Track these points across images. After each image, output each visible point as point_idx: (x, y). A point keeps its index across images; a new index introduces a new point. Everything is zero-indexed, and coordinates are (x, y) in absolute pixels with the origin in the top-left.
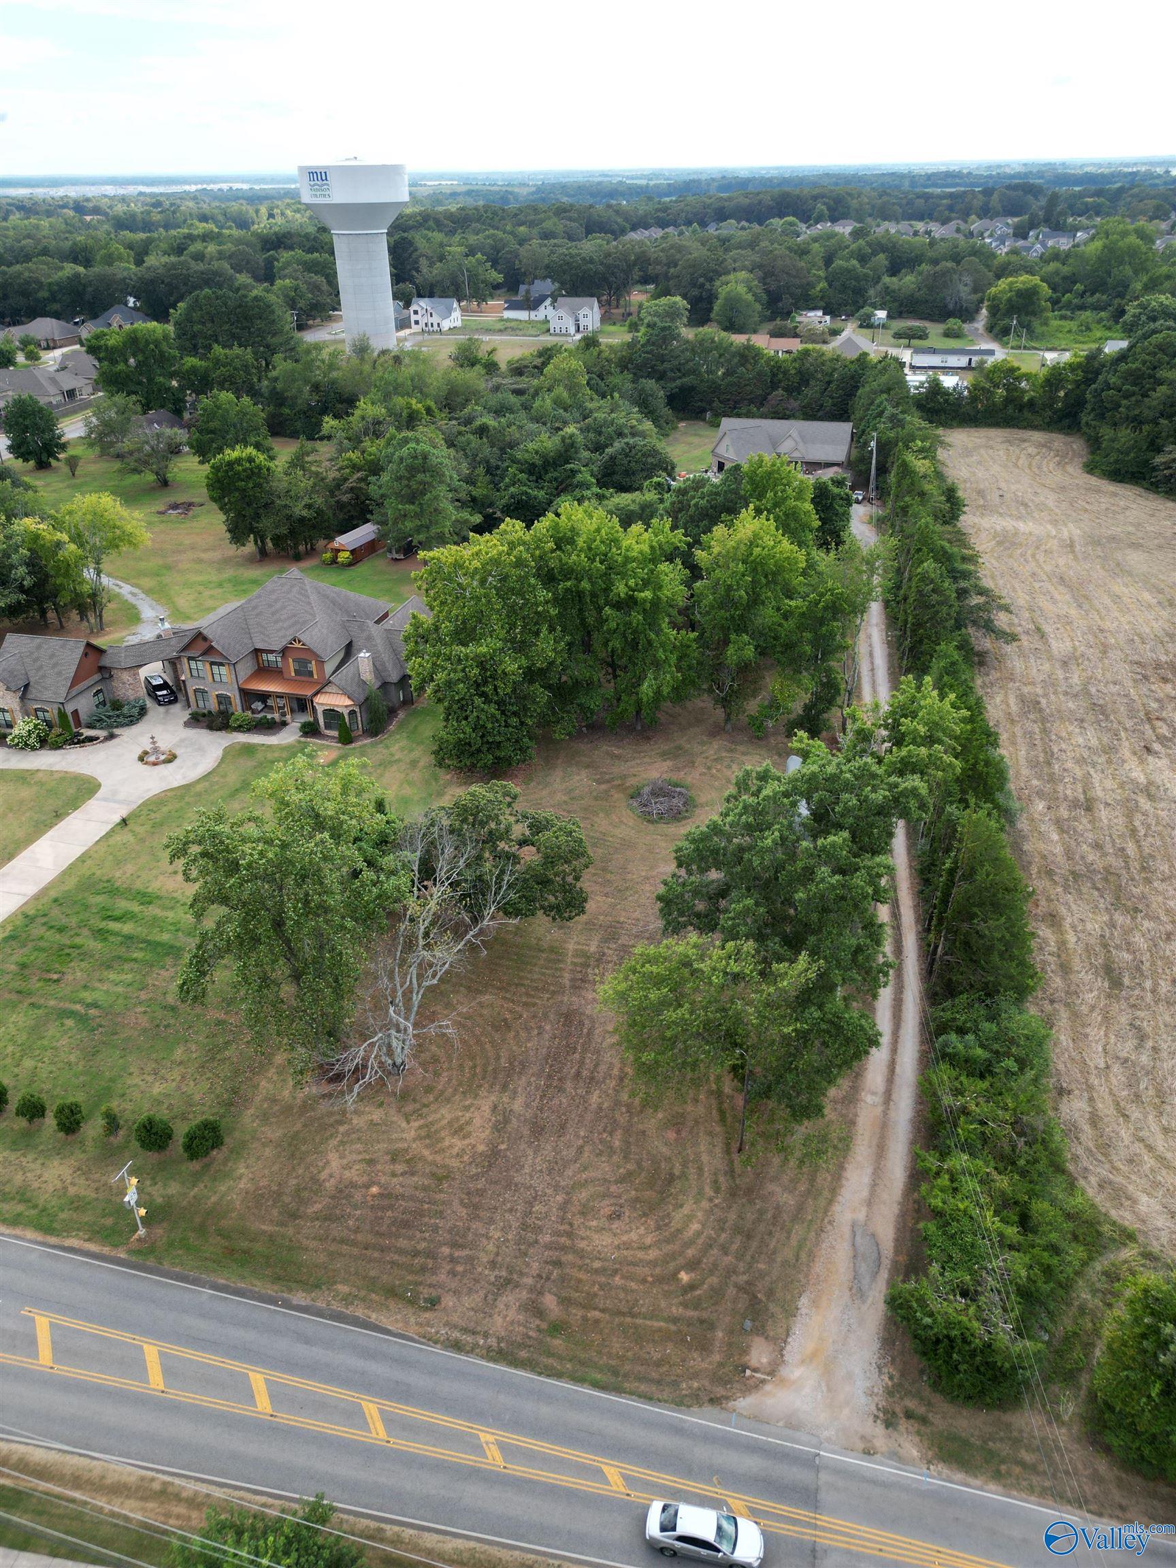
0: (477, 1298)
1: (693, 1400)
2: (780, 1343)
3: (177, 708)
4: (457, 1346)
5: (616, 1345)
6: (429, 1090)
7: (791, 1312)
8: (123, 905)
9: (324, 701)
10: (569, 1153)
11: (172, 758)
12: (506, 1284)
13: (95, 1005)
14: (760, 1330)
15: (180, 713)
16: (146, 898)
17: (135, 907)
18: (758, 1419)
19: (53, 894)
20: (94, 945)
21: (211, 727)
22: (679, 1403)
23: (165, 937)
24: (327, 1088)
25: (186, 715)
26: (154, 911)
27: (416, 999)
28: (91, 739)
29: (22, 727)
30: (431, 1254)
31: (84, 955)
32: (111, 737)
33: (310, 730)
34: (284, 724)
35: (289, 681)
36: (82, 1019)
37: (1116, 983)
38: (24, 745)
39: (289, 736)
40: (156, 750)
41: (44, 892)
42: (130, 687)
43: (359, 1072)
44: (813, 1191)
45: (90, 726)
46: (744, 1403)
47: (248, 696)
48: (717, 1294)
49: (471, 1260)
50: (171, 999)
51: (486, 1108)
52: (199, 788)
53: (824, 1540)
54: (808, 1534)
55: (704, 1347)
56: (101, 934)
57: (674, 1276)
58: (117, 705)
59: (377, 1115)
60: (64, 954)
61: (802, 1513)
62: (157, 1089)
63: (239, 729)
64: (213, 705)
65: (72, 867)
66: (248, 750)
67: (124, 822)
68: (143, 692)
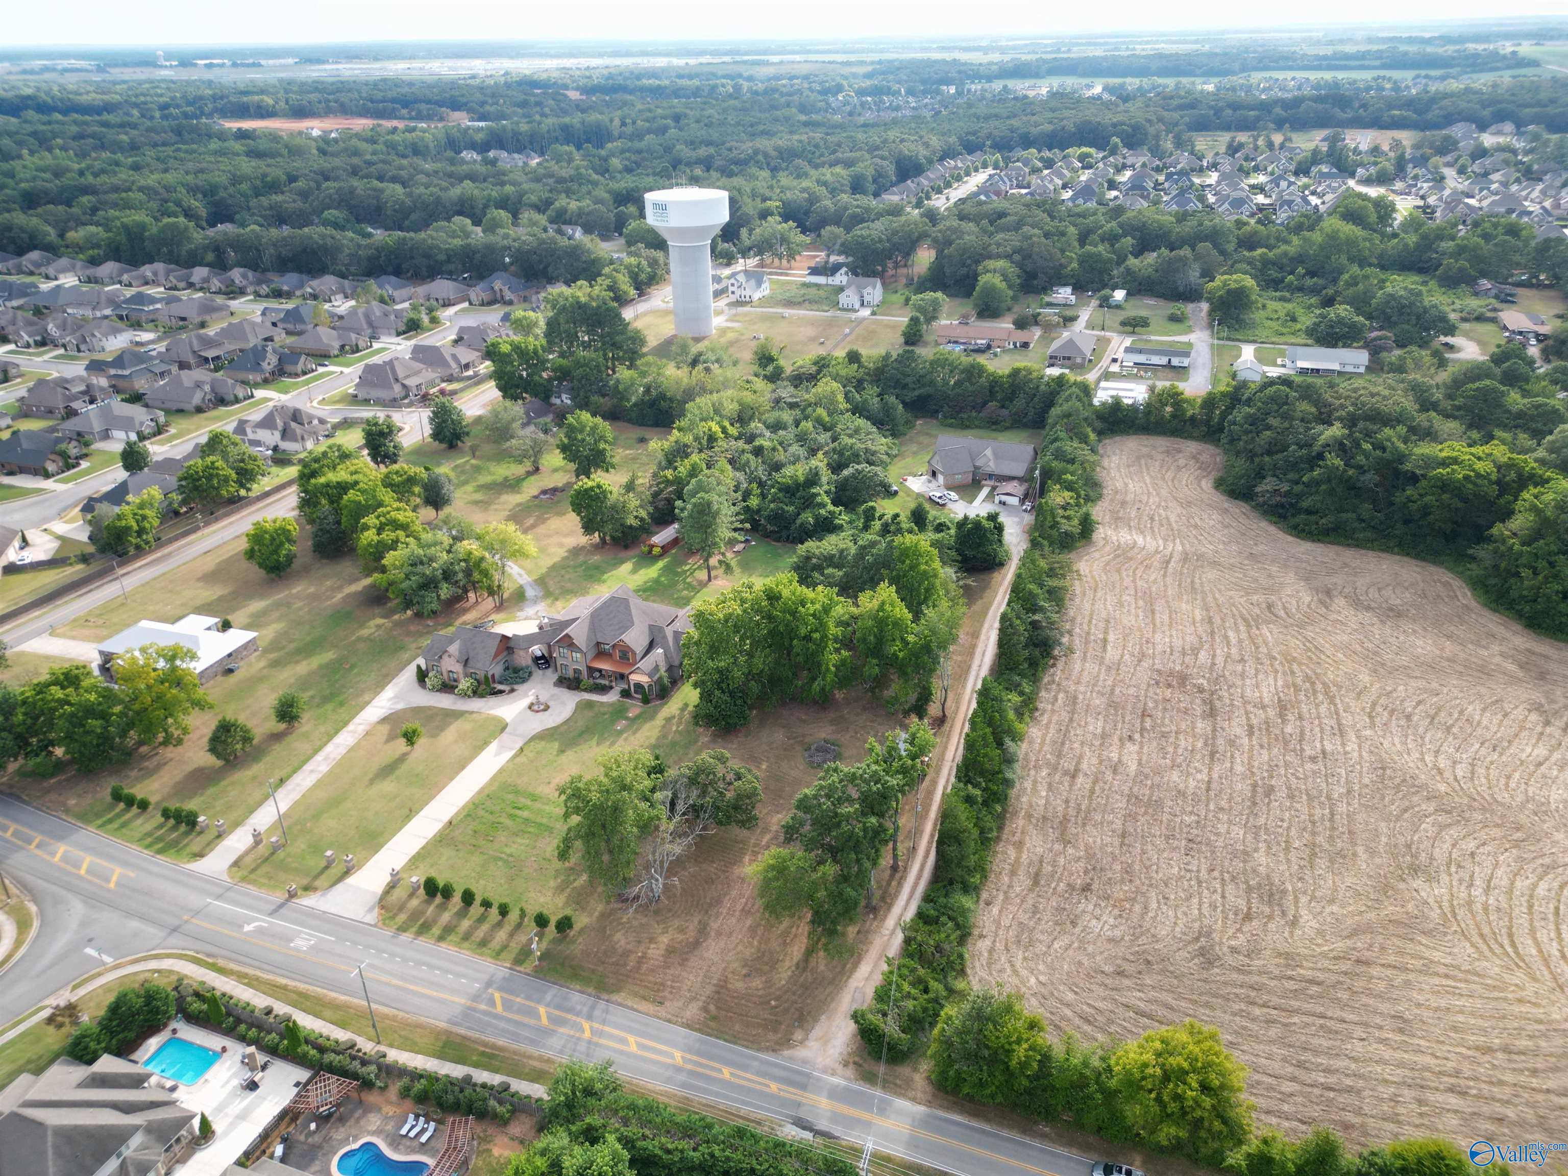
0: (680, 1004)
1: (767, 1049)
2: (807, 1032)
3: (549, 672)
4: (669, 1021)
5: (737, 1027)
6: (670, 910)
7: (816, 1020)
8: (523, 801)
9: (635, 678)
10: (731, 946)
11: (547, 708)
12: (694, 999)
13: (511, 855)
14: (801, 1026)
15: (551, 676)
16: (534, 798)
17: (529, 803)
18: (791, 1059)
19: (487, 792)
20: (508, 822)
21: (569, 688)
22: (759, 1050)
23: (545, 821)
24: (620, 905)
25: (555, 677)
26: (538, 805)
27: (666, 865)
28: (501, 692)
29: (464, 684)
30: (663, 984)
31: (506, 828)
32: (512, 691)
33: (626, 694)
34: (611, 688)
35: (615, 662)
36: (506, 862)
37: (1036, 883)
38: (464, 695)
39: (612, 697)
40: (538, 703)
41: (482, 790)
42: (523, 659)
43: (636, 898)
44: (842, 972)
45: (500, 683)
46: (786, 1053)
47: (591, 670)
48: (786, 1011)
49: (679, 988)
50: (548, 855)
51: (696, 922)
52: (562, 729)
53: (804, 1101)
54: (799, 1099)
55: (775, 1031)
56: (511, 816)
57: (768, 1002)
58: (516, 670)
59: (644, 920)
60: (495, 825)
61: (798, 1092)
62: (542, 900)
63: (586, 690)
64: (571, 674)
65: (495, 776)
66: (590, 704)
67: (522, 749)
68: (530, 662)
